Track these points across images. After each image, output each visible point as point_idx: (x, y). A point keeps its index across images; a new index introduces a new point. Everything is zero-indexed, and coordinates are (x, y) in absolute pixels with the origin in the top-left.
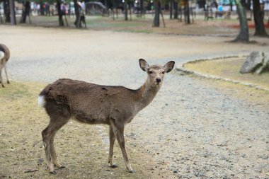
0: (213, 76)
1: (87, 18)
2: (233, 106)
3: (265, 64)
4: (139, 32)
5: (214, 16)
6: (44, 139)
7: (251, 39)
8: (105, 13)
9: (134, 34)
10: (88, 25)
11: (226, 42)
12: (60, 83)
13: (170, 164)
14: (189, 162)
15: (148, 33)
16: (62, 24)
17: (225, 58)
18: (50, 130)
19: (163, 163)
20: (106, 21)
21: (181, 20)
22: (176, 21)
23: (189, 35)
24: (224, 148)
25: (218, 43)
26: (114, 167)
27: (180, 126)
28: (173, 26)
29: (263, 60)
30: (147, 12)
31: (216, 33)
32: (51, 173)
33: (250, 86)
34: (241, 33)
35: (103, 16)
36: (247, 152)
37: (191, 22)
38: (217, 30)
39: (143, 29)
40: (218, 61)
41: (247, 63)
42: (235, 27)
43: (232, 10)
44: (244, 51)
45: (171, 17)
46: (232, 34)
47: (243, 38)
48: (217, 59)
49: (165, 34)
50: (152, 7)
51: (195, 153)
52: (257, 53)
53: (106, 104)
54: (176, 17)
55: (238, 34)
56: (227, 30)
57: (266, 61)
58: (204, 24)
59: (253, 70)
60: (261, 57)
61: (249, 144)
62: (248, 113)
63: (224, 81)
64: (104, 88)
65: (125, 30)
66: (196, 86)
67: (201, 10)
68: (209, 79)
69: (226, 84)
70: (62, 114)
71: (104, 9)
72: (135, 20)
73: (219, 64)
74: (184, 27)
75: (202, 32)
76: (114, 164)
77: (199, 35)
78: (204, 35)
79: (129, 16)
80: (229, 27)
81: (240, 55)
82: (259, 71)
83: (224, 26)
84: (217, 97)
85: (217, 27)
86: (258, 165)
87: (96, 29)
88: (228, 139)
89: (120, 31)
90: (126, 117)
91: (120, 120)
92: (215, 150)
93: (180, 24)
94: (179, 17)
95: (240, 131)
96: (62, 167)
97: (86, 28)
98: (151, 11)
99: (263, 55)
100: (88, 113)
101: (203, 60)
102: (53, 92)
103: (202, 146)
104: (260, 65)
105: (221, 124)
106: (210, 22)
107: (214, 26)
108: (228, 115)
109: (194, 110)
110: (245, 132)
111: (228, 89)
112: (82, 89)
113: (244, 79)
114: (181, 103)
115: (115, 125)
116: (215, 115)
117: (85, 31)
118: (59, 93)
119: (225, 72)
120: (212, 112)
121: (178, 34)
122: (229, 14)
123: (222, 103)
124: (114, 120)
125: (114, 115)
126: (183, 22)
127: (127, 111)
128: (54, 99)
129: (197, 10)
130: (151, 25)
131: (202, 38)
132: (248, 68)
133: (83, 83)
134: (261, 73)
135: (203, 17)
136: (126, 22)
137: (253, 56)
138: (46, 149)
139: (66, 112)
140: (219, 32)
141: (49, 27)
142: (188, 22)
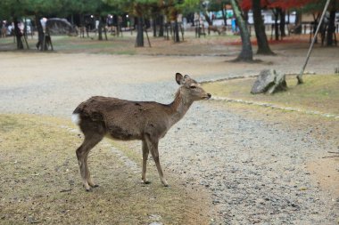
0: (223, 98)
1: (53, 38)
2: (250, 126)
3: (277, 83)
4: (119, 54)
5: (206, 32)
6: (79, 157)
7: (254, 58)
8: (71, 31)
9: (114, 56)
10: (55, 48)
11: (227, 61)
12: (93, 100)
13: (200, 180)
14: (218, 178)
15: (132, 54)
16: (21, 47)
17: (230, 79)
18: (85, 147)
19: (192, 180)
20: (74, 41)
21: (168, 38)
22: (162, 39)
23: (181, 55)
24: (250, 164)
25: (217, 64)
26: (147, 183)
27: (199, 147)
28: (160, 45)
29: (275, 78)
30: (123, 29)
31: (212, 52)
32: (87, 191)
33: (265, 106)
34: (244, 50)
35: (70, 35)
36: (274, 166)
37: (181, 40)
38: (214, 49)
39: (124, 49)
40: (222, 82)
41: (258, 82)
42: (233, 44)
43: (226, 24)
44: (248, 71)
45: (155, 35)
46: (231, 53)
47: (245, 57)
48: (222, 80)
49: (153, 55)
50: (128, 23)
51: (222, 170)
52: (268, 71)
53: (141, 118)
54: (161, 35)
55: (239, 52)
56: (224, 48)
57: (278, 79)
58: (196, 42)
59: (265, 90)
60: (273, 76)
61: (273, 159)
62: (267, 132)
63: (236, 102)
64: (137, 104)
65: (102, 51)
66: (206, 109)
67: (189, 25)
68: (219, 101)
69: (238, 106)
70: (97, 131)
71: (70, 28)
72: (112, 40)
73: (226, 85)
74: (173, 46)
75: (195, 52)
76: (147, 180)
77: (194, 55)
78: (199, 55)
79: (103, 35)
80: (226, 44)
81: (247, 75)
82: (271, 91)
83: (220, 44)
84: (231, 119)
85: (212, 45)
86: (286, 176)
87: (67, 52)
88: (252, 156)
89: (96, 53)
90: (161, 131)
91: (154, 135)
92: (242, 167)
93: (168, 43)
94: (165, 34)
95: (262, 148)
96: (96, 186)
97: (52, 51)
98: (127, 29)
99: (275, 72)
100: (124, 128)
101: (206, 82)
102: (88, 110)
103: (227, 164)
104: (272, 84)
105: (241, 144)
106: (203, 40)
107: (208, 44)
108: (247, 135)
109: (210, 132)
110: (267, 150)
111: (242, 110)
112: (116, 105)
113: (257, 99)
114: (193, 127)
115: (150, 140)
116: (233, 136)
117: (53, 54)
118: (94, 110)
119: (234, 93)
120: (229, 133)
121: (168, 55)
122: (225, 29)
123: (237, 124)
124: (149, 135)
125: (150, 130)
126: (171, 41)
127: (161, 125)
128: (89, 117)
129: (186, 25)
130: (133, 45)
131: (197, 58)
132: (259, 88)
133: (116, 100)
134: (274, 92)
135: (193, 34)
136: (101, 42)
137: (264, 74)
138: (81, 167)
139: (101, 129)
140: (216, 51)
141: (5, 51)
142: (177, 39)
